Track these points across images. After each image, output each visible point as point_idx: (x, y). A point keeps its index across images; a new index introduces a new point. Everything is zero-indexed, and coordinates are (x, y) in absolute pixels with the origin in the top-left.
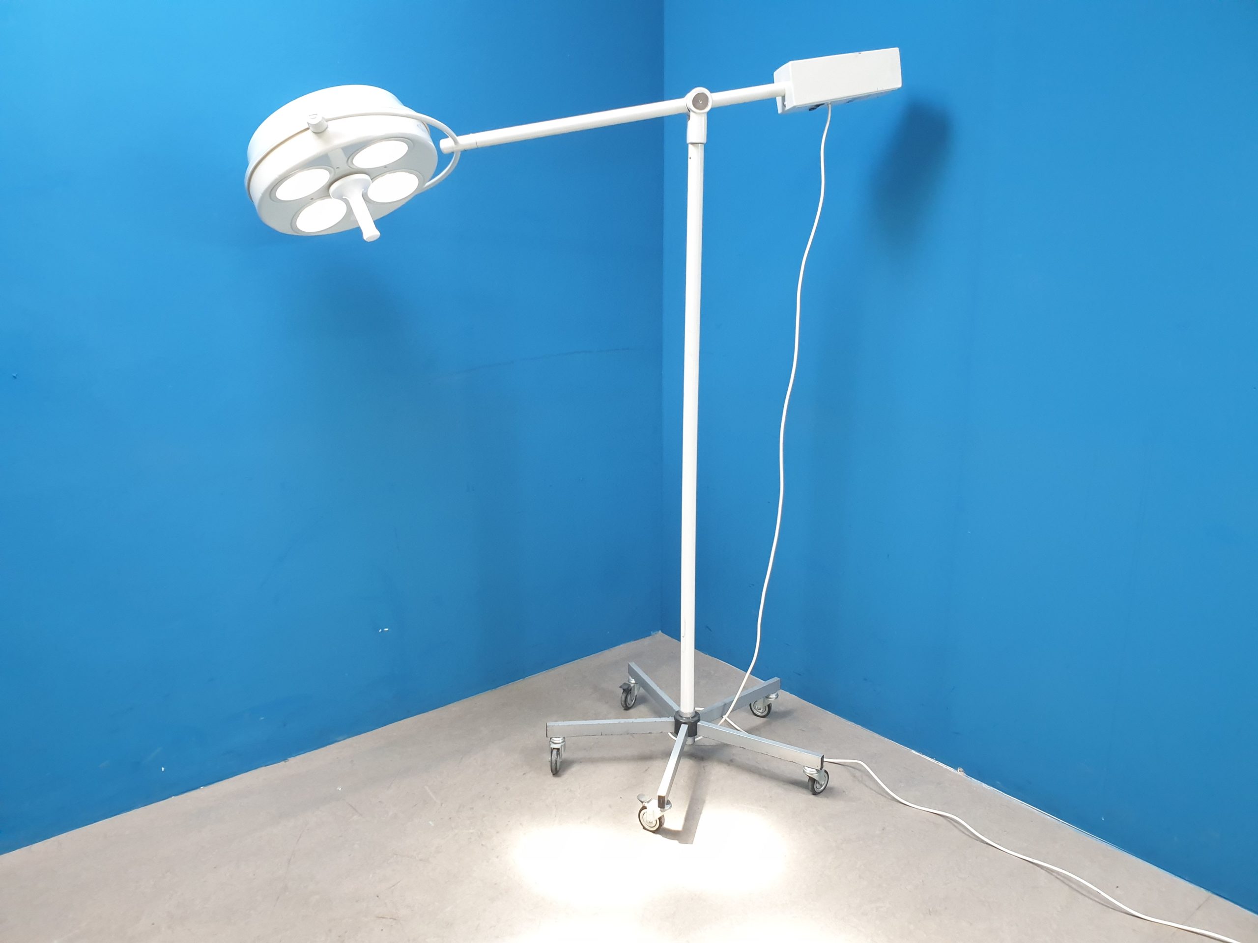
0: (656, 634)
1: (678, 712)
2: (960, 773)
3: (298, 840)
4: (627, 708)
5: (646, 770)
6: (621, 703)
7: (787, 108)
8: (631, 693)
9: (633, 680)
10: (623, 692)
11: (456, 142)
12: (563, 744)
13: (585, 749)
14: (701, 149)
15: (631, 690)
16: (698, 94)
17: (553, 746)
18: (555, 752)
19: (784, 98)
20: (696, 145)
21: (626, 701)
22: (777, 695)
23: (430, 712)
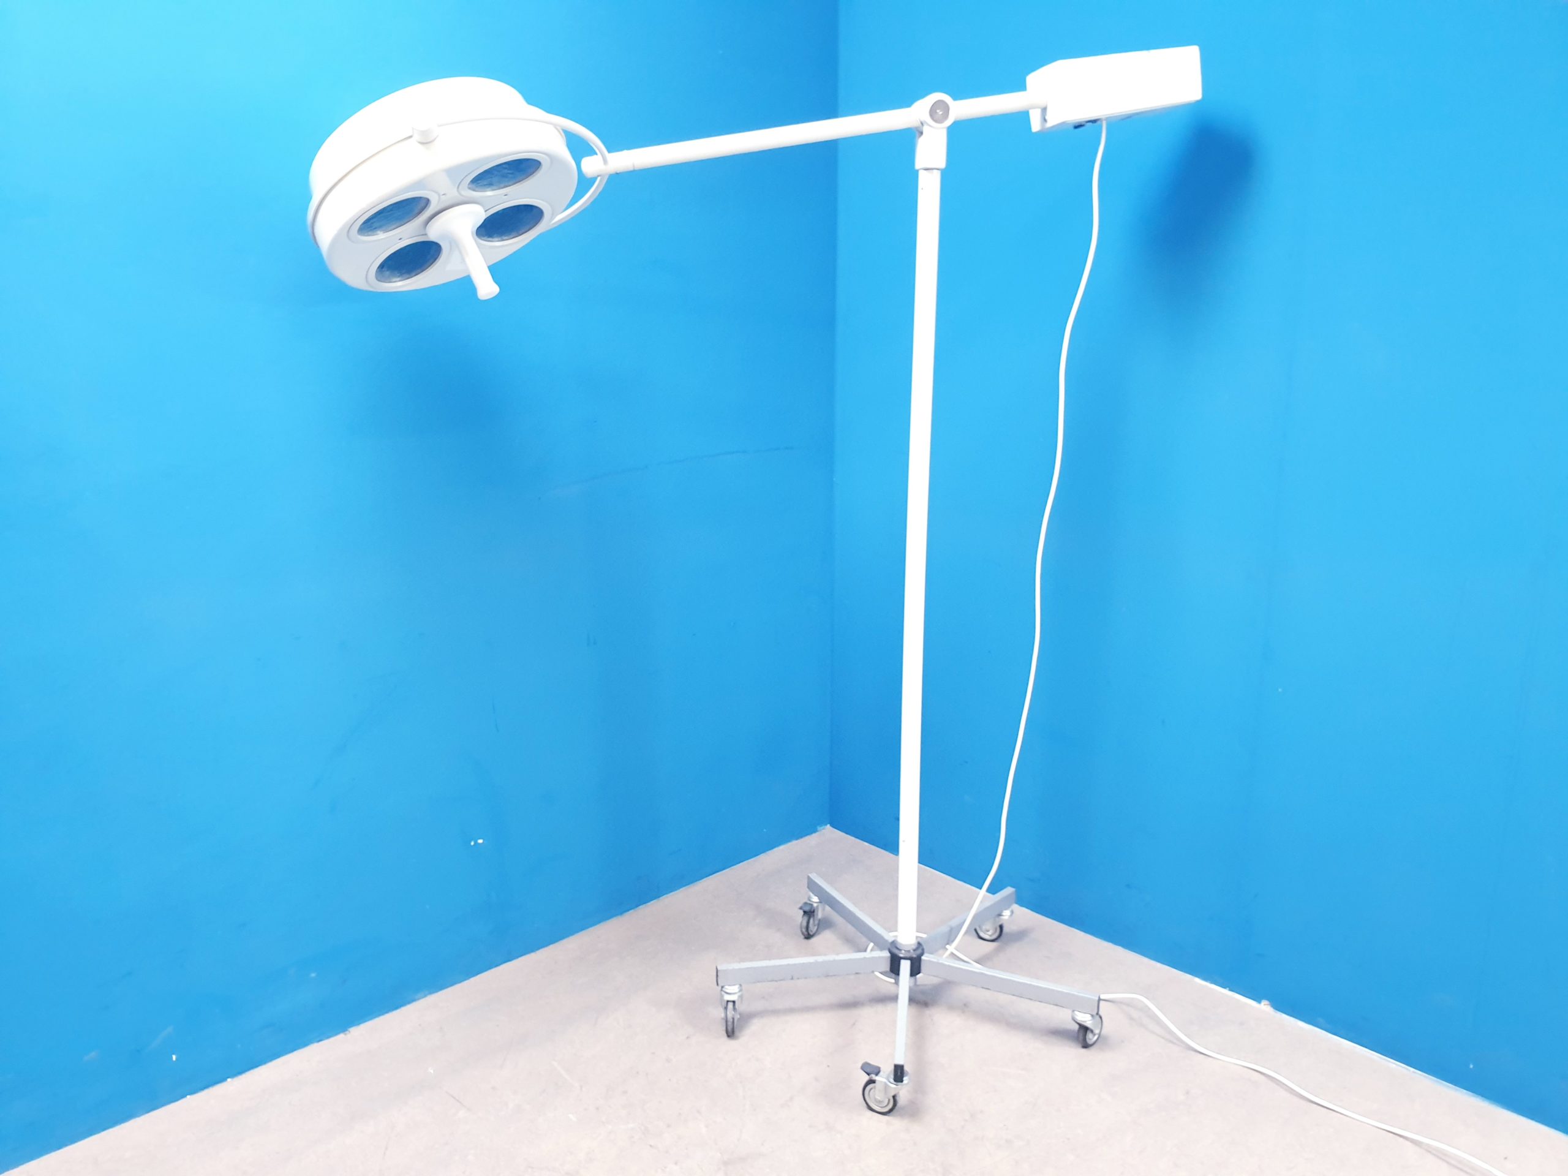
0: (823, 829)
1: (894, 943)
2: (1265, 1007)
3: (385, 1153)
4: (808, 936)
5: (854, 1024)
6: (801, 931)
7: (1049, 124)
8: (814, 915)
9: (817, 898)
10: (804, 914)
11: (605, 161)
12: (739, 994)
13: (763, 998)
14: (936, 177)
15: (814, 912)
16: (935, 103)
17: (727, 997)
18: (730, 1005)
19: (1044, 110)
20: (931, 171)
21: (807, 927)
22: (1012, 912)
23: (538, 952)
